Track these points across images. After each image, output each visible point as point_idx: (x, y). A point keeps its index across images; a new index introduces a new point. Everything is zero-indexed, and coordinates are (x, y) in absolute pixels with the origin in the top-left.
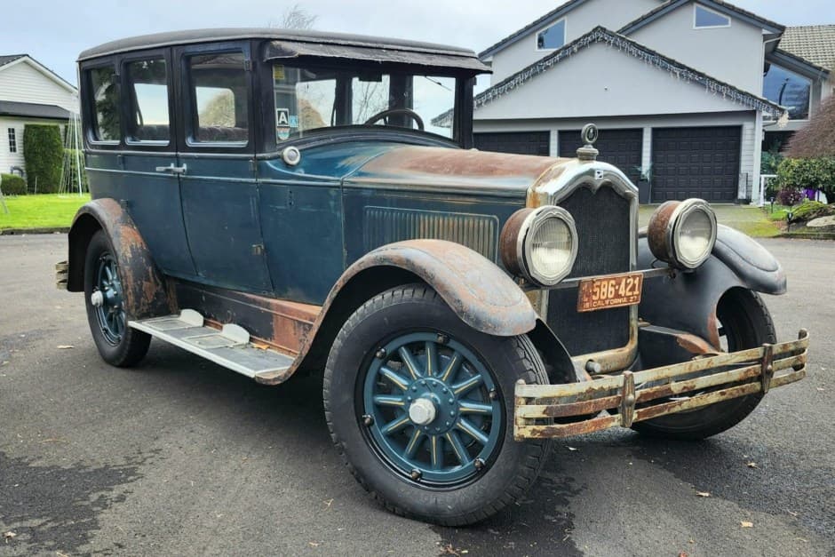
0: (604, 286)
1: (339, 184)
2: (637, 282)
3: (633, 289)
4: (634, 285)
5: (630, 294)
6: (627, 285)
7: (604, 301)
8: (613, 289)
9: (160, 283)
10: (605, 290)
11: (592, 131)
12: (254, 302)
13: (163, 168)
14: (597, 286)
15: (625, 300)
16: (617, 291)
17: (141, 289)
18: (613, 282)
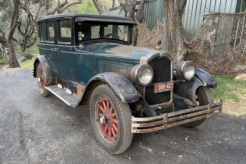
0: (162, 86)
1: (93, 54)
2: (172, 84)
3: (171, 86)
4: (171, 85)
5: (170, 87)
6: (169, 85)
7: (162, 90)
8: (165, 87)
9: (53, 77)
10: (162, 87)
11: (159, 42)
12: (73, 84)
13: (53, 49)
14: (160, 86)
15: (168, 89)
16: (166, 87)
17: (48, 78)
18: (165, 84)
